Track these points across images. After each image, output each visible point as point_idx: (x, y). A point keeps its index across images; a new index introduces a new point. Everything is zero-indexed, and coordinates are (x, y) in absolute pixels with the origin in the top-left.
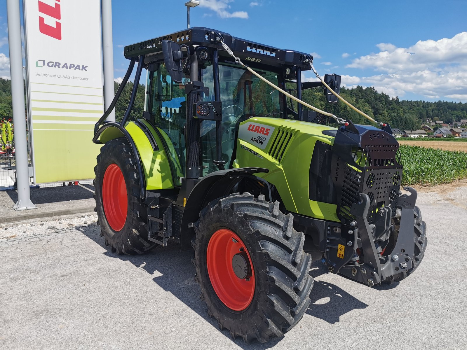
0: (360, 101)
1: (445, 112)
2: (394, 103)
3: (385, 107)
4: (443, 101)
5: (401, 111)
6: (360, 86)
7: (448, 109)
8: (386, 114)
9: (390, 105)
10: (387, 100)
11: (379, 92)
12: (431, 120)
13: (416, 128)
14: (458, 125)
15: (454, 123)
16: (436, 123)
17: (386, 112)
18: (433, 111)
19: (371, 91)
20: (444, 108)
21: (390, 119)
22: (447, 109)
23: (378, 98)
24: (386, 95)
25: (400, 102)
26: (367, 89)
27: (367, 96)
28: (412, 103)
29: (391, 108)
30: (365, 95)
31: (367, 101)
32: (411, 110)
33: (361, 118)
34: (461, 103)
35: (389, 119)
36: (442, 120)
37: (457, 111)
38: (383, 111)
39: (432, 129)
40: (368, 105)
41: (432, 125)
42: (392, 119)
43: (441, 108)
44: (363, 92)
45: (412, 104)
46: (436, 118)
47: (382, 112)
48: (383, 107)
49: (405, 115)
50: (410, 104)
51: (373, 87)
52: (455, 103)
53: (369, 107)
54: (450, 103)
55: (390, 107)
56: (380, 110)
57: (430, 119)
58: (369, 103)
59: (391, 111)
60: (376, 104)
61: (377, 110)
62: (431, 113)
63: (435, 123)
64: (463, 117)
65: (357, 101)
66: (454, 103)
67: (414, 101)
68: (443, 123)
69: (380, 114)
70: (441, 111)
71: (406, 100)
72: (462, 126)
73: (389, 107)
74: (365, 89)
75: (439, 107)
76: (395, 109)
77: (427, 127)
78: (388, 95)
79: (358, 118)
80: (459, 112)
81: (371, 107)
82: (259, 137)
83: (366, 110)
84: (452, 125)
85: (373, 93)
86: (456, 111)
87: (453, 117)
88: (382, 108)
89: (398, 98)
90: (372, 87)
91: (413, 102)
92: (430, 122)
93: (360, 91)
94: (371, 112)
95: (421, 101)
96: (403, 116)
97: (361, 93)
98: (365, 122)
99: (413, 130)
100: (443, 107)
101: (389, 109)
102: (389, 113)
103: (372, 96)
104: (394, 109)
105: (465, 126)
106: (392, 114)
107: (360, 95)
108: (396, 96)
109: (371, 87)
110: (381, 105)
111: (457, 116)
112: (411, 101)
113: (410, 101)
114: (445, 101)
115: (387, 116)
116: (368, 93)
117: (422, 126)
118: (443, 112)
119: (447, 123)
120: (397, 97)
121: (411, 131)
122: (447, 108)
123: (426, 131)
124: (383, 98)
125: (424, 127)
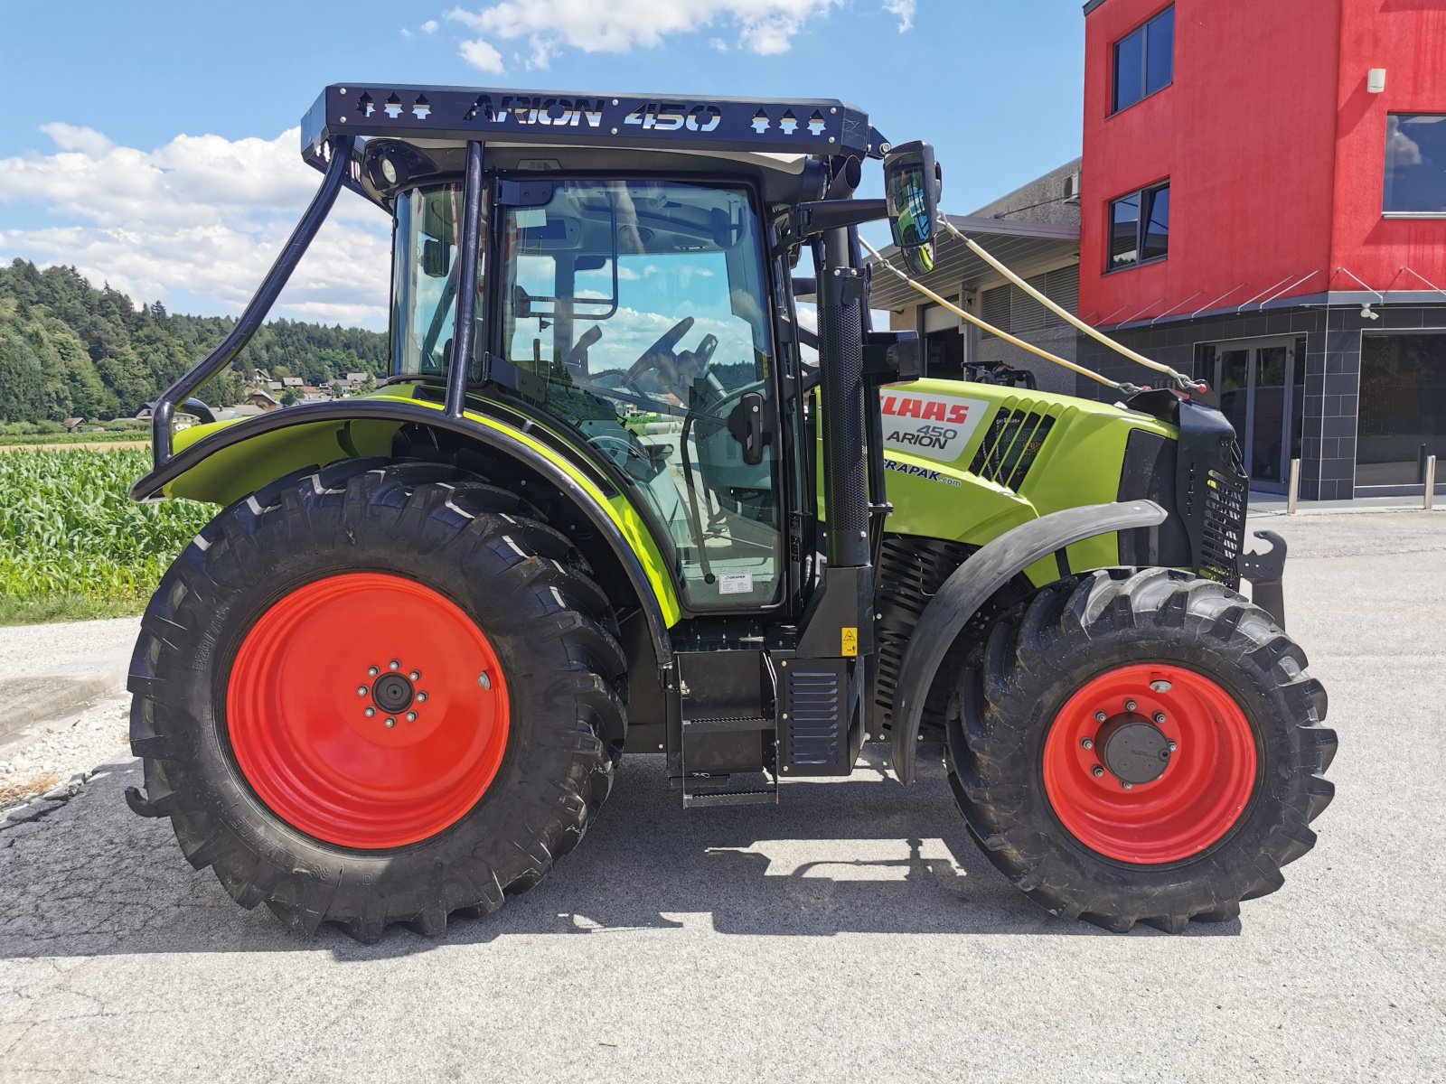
0: (33, 310)
1: (303, 353)
2: (152, 322)
3: (126, 334)
4: (293, 320)
5: (179, 348)
6: (27, 261)
7: (309, 342)
8: (133, 356)
9: (139, 327)
10: (127, 312)
11: (97, 284)
12: (267, 375)
13: (234, 400)
14: (344, 388)
15: (332, 382)
16: (283, 384)
17: (131, 351)
18: (268, 348)
19: (66, 279)
20: (299, 340)
21: (148, 371)
22: (307, 345)
23: (97, 303)
24: (120, 296)
25: (169, 320)
26: (53, 272)
27: (56, 295)
28: (204, 323)
29: (146, 336)
30: (47, 291)
31: (60, 314)
32: (204, 343)
33: (48, 371)
34: (338, 327)
35: (144, 373)
36: (300, 375)
37: (333, 350)
38: (121, 346)
39: (276, 402)
40: (66, 326)
41: (275, 390)
42: (155, 372)
43: (289, 340)
44: (40, 282)
45: (202, 327)
46: (279, 369)
47: (119, 350)
48: (117, 335)
49: (191, 360)
50: (199, 327)
51: (73, 268)
52: (325, 326)
53: (70, 332)
54: (311, 326)
55: (140, 333)
56: (109, 343)
57: (265, 372)
58: (70, 319)
59: (148, 348)
60: (94, 324)
61: (99, 341)
62: (265, 356)
63: (280, 383)
64: (350, 366)
65: (25, 311)
66: (321, 326)
67: (208, 317)
68: (301, 383)
69: (111, 357)
70: (290, 348)
71: (185, 315)
72: (353, 392)
73: (136, 334)
74: (46, 272)
75: (283, 338)
76: (158, 340)
77: (262, 396)
78: (127, 296)
79: (40, 368)
80: (338, 354)
81: (78, 334)
82: (925, 430)
83: (61, 344)
84: (327, 388)
85: (76, 288)
86: (330, 351)
87: (326, 366)
88: (116, 337)
89: (162, 308)
90: (70, 267)
91: (206, 319)
92: (265, 381)
93: (27, 278)
94: (81, 350)
95: (228, 317)
96: (186, 362)
97: (33, 284)
98: (67, 381)
99: (225, 406)
100: (295, 337)
101: (139, 340)
102: (141, 354)
103: (75, 298)
104: (155, 342)
105: (360, 391)
106: (152, 356)
107: (32, 290)
108: (156, 301)
109: (64, 267)
110: (112, 328)
111: (336, 364)
112: (199, 317)
113: (196, 316)
114: (297, 322)
115: (138, 364)
116: (59, 284)
117: (246, 392)
118: (298, 353)
119: (315, 384)
120: (158, 303)
121: (218, 409)
122: (304, 341)
123: (261, 407)
124: (113, 305)
125: (253, 396)
